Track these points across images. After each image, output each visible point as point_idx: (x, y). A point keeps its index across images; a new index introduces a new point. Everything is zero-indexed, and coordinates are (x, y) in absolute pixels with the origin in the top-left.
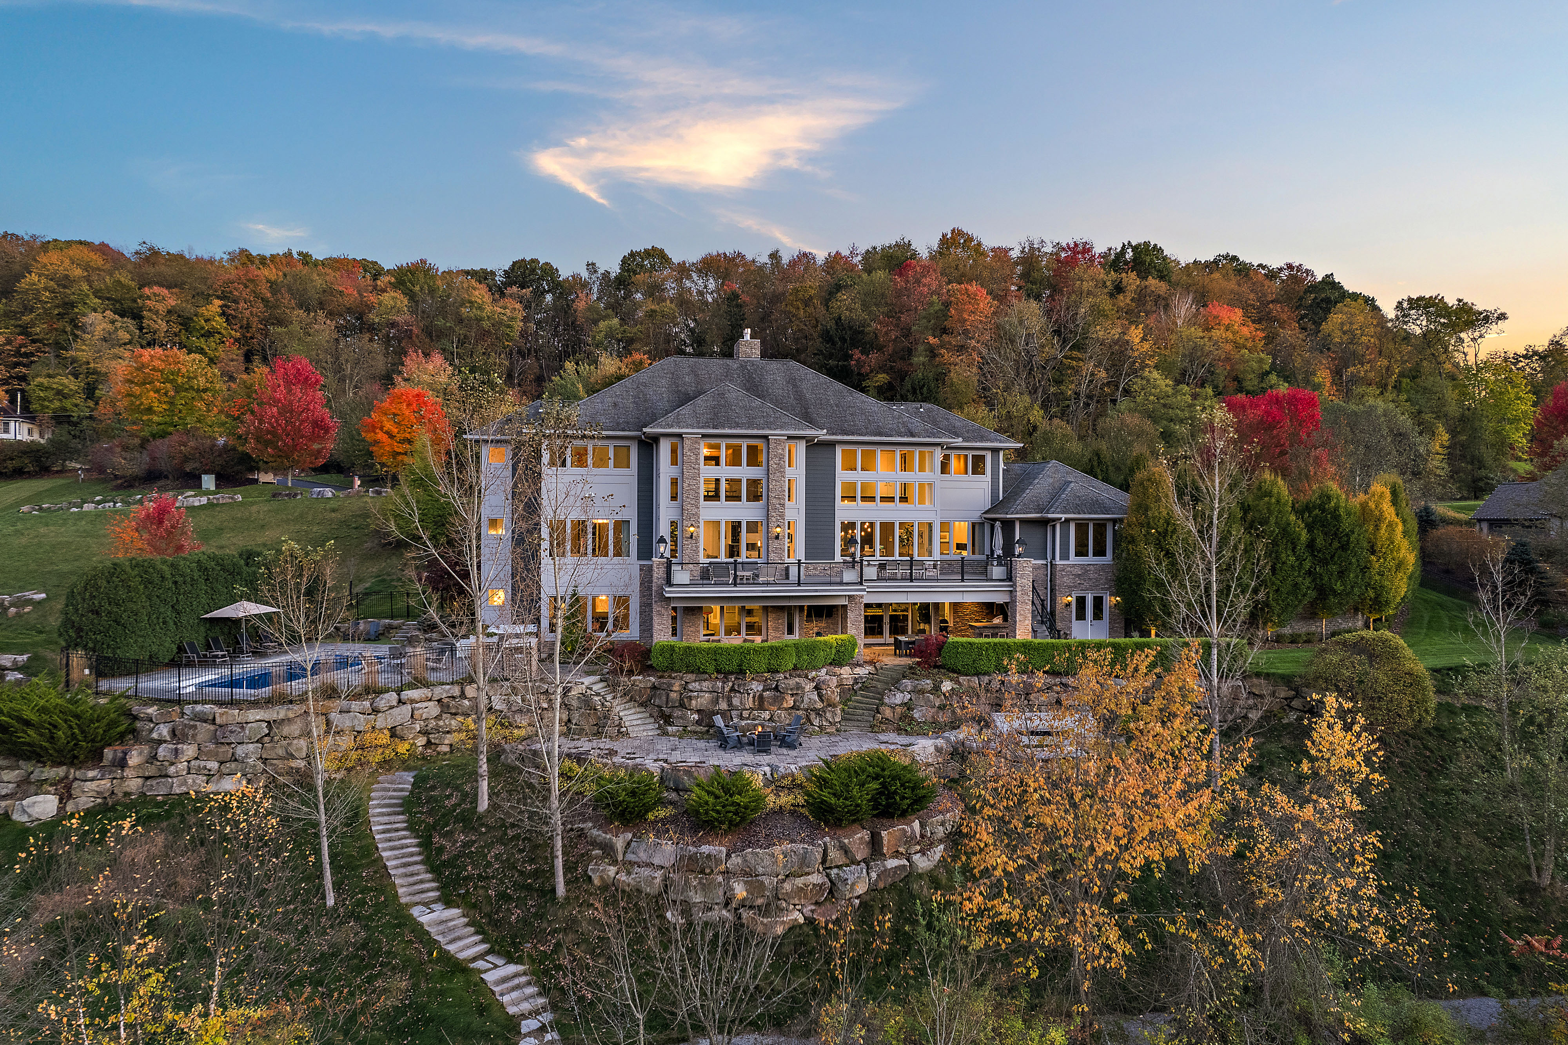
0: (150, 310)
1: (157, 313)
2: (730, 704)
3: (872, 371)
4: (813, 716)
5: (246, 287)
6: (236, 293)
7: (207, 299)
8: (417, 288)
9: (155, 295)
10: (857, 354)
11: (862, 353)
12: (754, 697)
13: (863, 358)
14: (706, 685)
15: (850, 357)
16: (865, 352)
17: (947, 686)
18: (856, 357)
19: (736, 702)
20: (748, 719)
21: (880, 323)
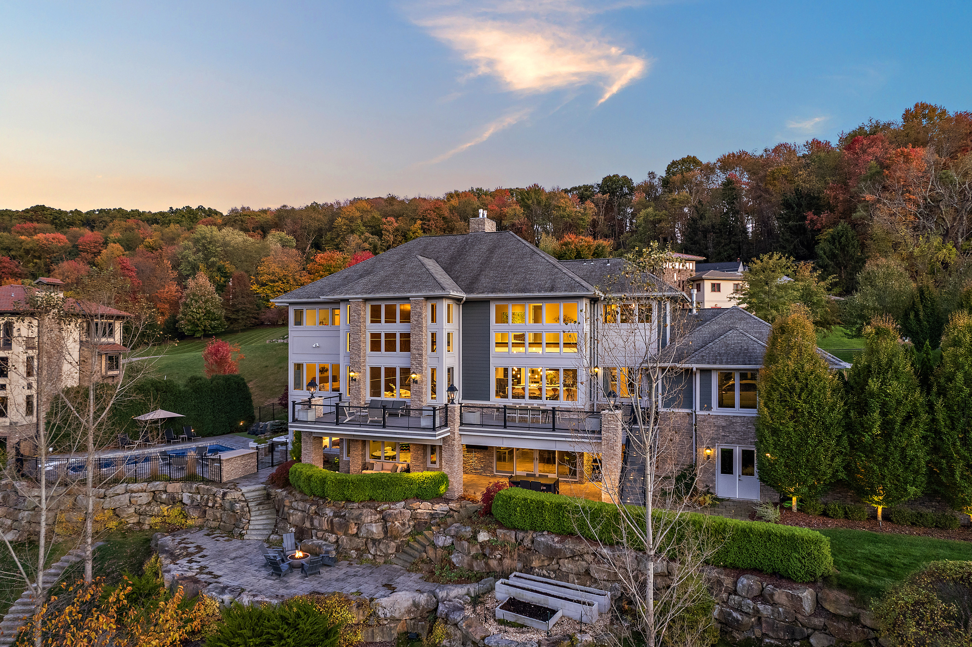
0: (386, 230)
1: (389, 231)
2: (312, 524)
3: (823, 227)
4: (370, 545)
5: (434, 212)
6: (429, 216)
7: (414, 220)
8: (530, 202)
9: (388, 222)
10: (810, 215)
11: (814, 214)
12: (327, 521)
13: (815, 217)
14: (301, 505)
15: (804, 218)
16: (818, 212)
17: (483, 537)
18: (809, 217)
19: (316, 522)
20: (321, 538)
21: (831, 188)
